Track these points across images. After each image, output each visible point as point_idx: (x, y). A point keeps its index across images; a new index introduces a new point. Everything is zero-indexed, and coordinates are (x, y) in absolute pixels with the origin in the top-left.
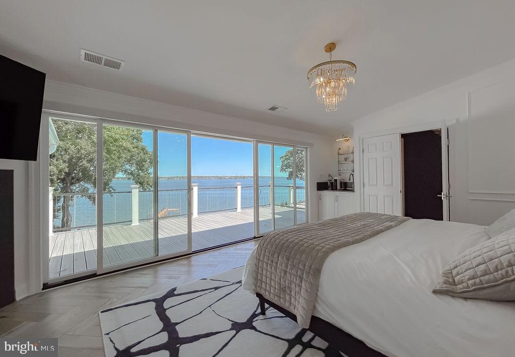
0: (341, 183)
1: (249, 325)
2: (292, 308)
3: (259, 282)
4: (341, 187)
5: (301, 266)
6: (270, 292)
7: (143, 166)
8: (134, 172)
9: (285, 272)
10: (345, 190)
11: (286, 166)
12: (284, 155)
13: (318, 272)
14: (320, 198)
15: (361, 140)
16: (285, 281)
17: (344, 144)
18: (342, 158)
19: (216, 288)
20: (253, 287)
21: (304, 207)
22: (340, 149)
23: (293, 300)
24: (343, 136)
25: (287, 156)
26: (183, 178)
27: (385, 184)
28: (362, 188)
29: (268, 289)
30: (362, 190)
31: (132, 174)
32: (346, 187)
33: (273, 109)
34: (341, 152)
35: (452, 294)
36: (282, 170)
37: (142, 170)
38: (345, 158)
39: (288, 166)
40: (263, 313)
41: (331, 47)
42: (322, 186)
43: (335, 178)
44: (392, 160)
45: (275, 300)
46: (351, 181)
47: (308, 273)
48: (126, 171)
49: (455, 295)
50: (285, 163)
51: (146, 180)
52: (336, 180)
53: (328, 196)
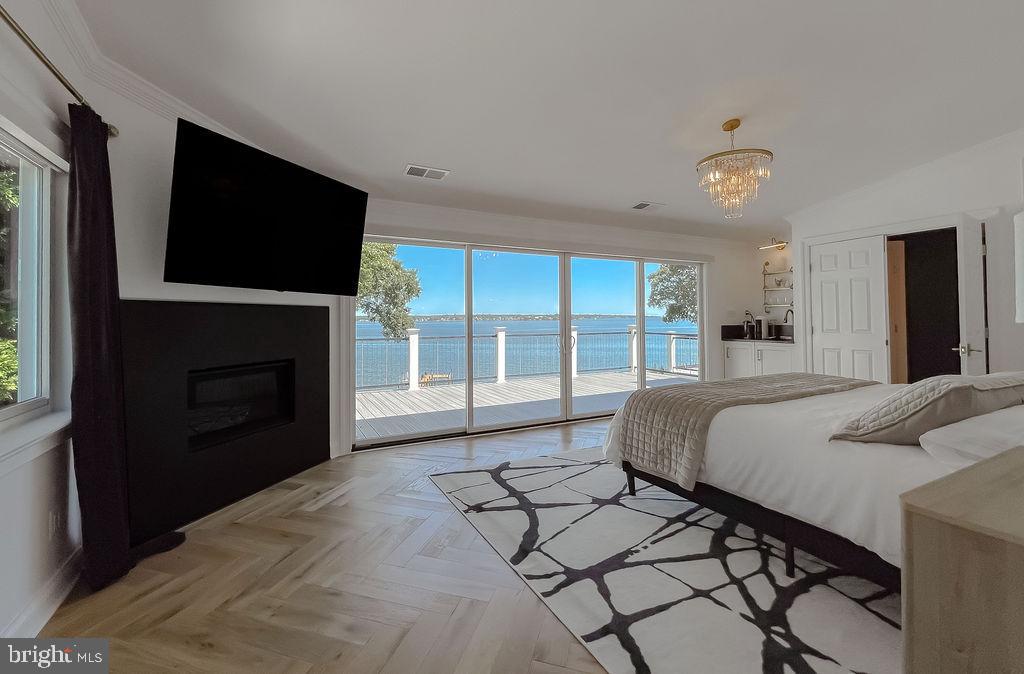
0: (770, 327)
1: (615, 500)
2: (672, 473)
3: (628, 448)
4: (770, 334)
5: (684, 423)
6: (643, 459)
7: (397, 296)
8: (381, 308)
9: (664, 433)
10: (778, 339)
11: (661, 293)
12: (655, 272)
13: (706, 427)
14: (727, 354)
15: (807, 248)
16: (663, 443)
17: (776, 256)
18: (771, 281)
19: (563, 467)
20: (621, 454)
21: (696, 373)
22: (767, 264)
23: (673, 463)
24: (773, 241)
25: (663, 273)
26: (457, 318)
27: (854, 329)
28: (809, 338)
29: (640, 455)
30: (809, 341)
31: (377, 311)
32: (778, 333)
33: (640, 206)
34: (769, 269)
35: (851, 438)
36: (653, 302)
37: (395, 304)
38: (775, 280)
39: (664, 294)
40: (633, 492)
41: (732, 125)
42: (731, 333)
43: (758, 318)
44: (868, 285)
45: (649, 469)
46: (789, 323)
47: (692, 430)
48: (368, 306)
49: (854, 439)
50: (660, 287)
51: (401, 321)
52: (759, 322)
53: (745, 349)
